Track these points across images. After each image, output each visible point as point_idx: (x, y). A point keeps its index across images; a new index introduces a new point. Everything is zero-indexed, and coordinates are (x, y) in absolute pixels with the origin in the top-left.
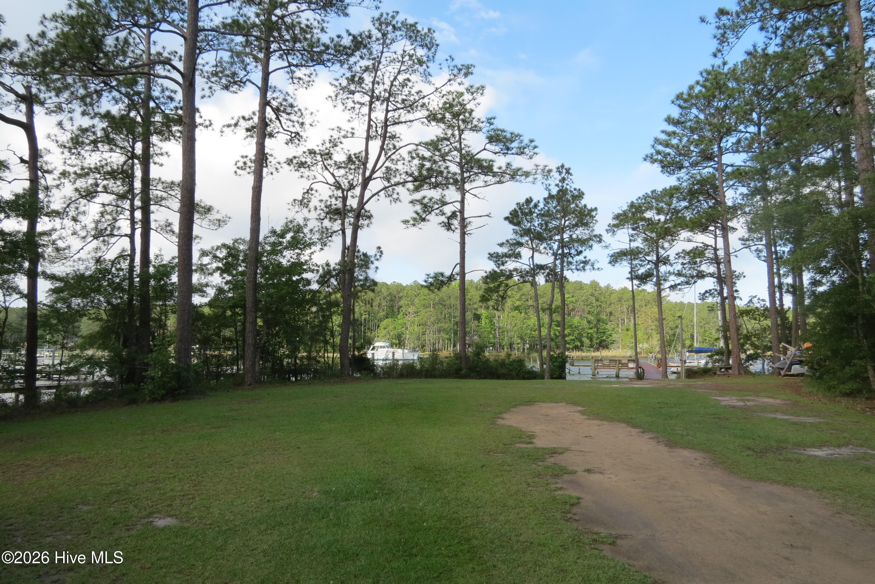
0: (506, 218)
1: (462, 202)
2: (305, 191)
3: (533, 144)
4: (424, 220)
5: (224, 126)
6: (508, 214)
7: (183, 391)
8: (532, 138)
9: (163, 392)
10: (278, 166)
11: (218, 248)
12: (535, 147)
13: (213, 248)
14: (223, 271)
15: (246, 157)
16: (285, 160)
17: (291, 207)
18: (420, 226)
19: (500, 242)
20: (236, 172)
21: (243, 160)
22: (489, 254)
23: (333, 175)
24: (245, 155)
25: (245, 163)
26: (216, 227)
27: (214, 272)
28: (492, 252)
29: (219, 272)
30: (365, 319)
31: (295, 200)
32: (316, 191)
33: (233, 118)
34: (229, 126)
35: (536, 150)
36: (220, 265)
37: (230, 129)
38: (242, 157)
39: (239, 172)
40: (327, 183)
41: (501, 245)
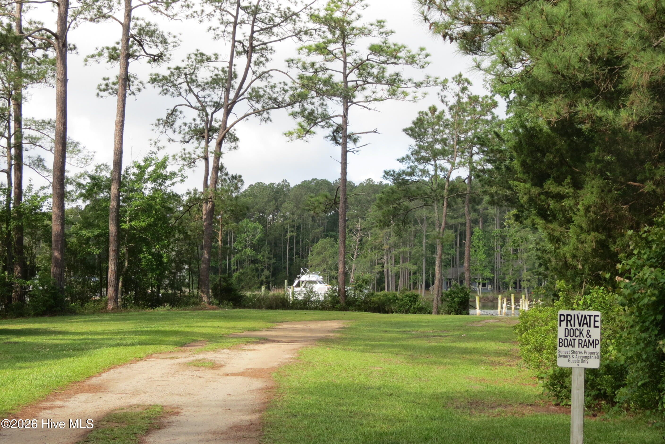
0: (405, 130)
1: (345, 116)
2: (170, 112)
3: (424, 52)
4: (308, 132)
5: (88, 57)
6: (409, 125)
7: (59, 308)
8: (423, 46)
9: (44, 308)
10: (141, 86)
11: (81, 175)
12: (427, 55)
13: (76, 175)
14: (85, 197)
15: (108, 79)
16: (148, 79)
17: (156, 128)
18: (305, 138)
19: (400, 157)
20: (98, 94)
21: (105, 82)
22: (385, 172)
23: (197, 96)
24: (106, 77)
25: (107, 85)
26: (83, 165)
27: (77, 198)
28: (388, 170)
29: (82, 198)
30: (291, 238)
31: (159, 120)
32: (181, 112)
33: (97, 49)
34: (93, 56)
35: (428, 59)
36: (84, 191)
37: (94, 59)
38: (104, 79)
39: (101, 93)
40: (191, 106)
41: (401, 160)
